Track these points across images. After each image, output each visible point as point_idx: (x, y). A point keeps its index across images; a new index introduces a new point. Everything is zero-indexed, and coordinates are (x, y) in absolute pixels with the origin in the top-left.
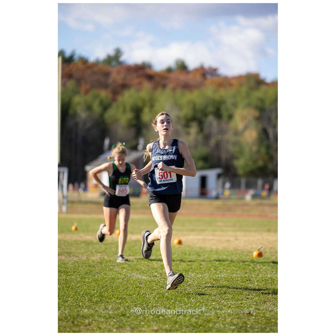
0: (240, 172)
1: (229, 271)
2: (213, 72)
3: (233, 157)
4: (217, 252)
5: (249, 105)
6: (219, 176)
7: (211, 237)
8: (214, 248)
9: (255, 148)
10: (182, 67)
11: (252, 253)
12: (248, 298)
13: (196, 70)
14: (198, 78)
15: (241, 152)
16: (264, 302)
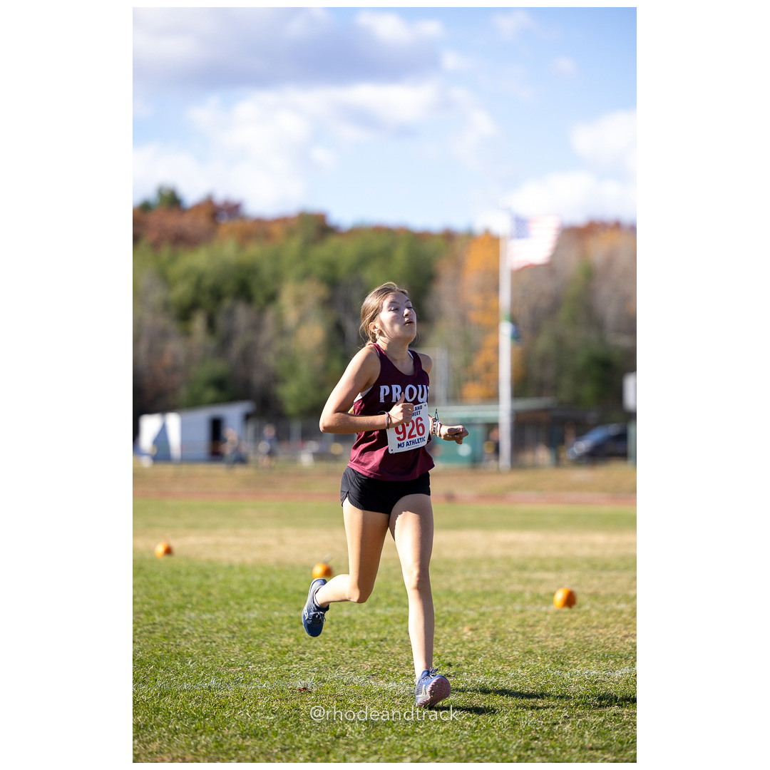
0: (291, 408)
1: (265, 607)
2: (233, 210)
3: (276, 379)
4: (243, 569)
5: (306, 276)
6: (248, 417)
7: (231, 540)
8: (237, 560)
9: (319, 360)
10: (171, 200)
11: (311, 568)
12: (302, 659)
13: (198, 207)
14: (203, 221)
15: (293, 369)
16: (334, 666)
